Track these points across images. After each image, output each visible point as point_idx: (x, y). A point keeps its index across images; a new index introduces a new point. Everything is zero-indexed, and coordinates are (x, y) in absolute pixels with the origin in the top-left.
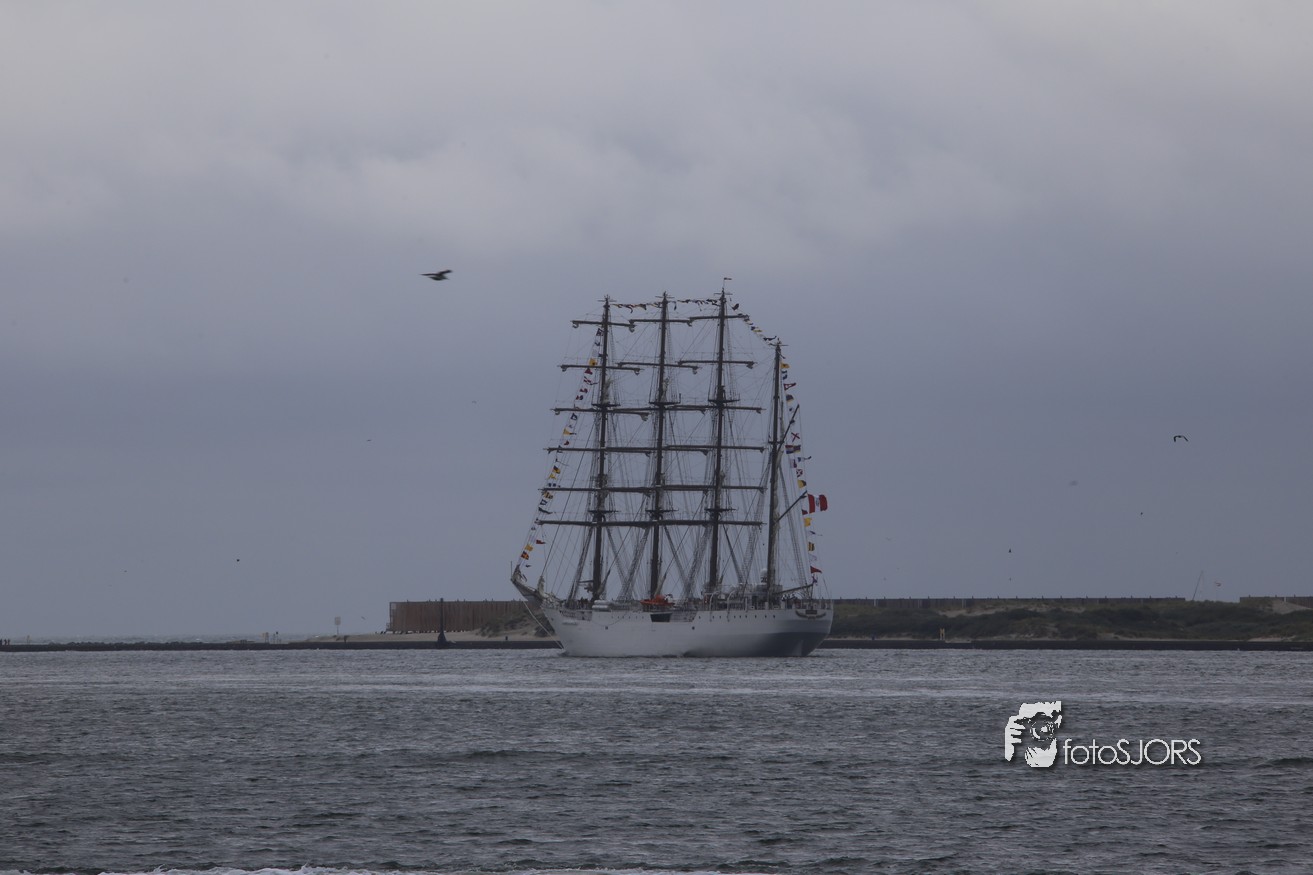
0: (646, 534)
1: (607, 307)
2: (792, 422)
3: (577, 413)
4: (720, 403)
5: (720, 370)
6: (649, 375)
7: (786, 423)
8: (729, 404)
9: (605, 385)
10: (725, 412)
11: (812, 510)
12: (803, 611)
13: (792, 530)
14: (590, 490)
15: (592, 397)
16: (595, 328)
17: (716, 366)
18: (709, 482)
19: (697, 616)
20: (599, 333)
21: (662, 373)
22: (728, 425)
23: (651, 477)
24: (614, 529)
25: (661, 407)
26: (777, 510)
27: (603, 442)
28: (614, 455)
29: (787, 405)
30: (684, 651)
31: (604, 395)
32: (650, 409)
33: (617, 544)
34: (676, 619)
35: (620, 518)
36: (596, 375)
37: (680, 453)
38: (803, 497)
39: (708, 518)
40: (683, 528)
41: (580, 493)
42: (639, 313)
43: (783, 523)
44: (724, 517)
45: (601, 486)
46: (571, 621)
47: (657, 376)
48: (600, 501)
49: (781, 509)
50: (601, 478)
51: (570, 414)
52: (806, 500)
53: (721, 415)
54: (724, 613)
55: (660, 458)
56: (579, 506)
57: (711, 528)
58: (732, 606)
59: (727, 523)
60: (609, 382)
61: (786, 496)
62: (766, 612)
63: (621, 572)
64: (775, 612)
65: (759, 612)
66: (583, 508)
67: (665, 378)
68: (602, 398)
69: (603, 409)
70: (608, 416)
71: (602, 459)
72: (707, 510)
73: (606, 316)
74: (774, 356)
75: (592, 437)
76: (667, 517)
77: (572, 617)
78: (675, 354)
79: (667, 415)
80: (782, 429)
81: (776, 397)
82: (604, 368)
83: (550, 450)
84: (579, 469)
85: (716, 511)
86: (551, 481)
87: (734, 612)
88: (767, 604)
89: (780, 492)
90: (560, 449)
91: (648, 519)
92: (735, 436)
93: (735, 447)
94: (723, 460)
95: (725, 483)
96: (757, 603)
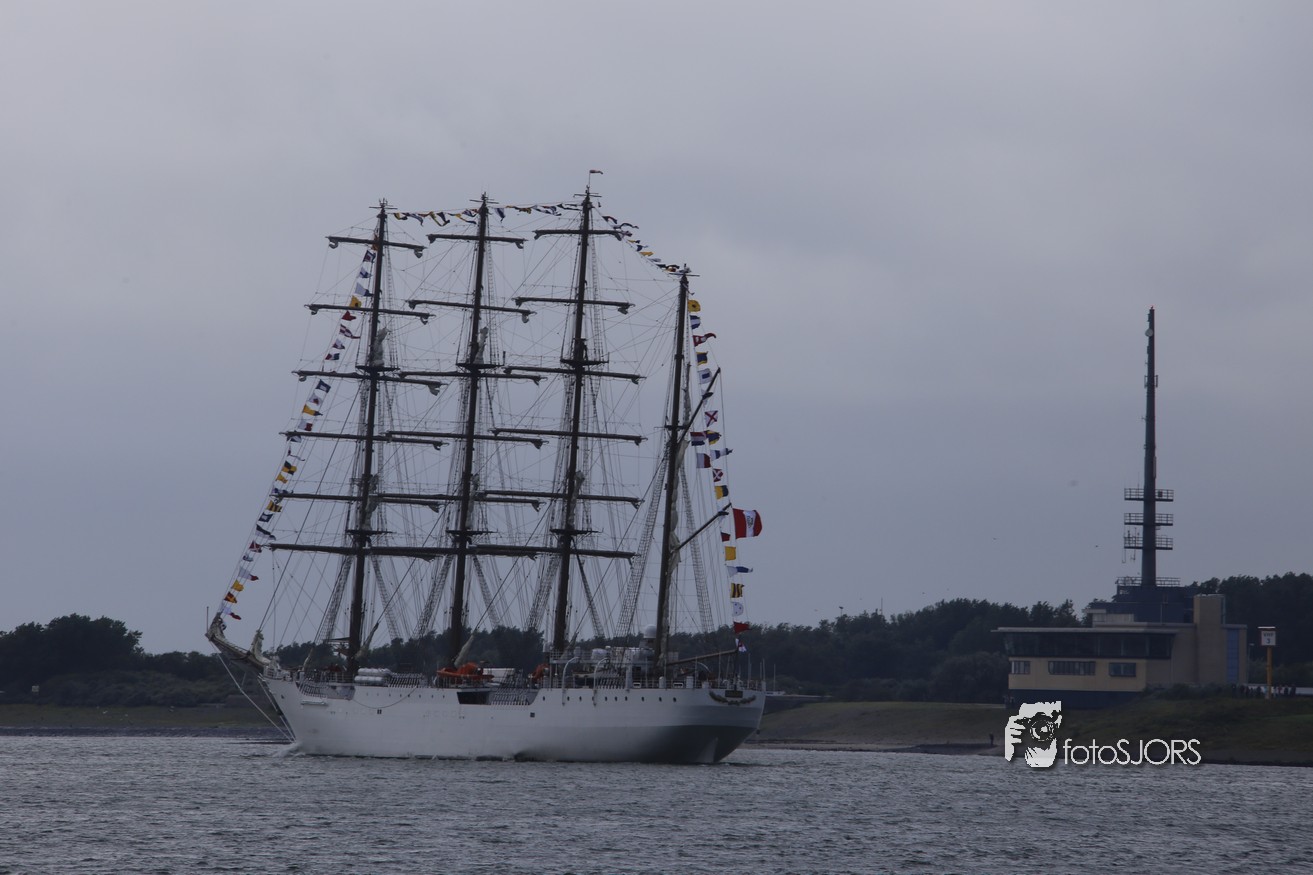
0: (445, 569)
1: (382, 218)
2: (706, 396)
3: (328, 381)
4: (578, 365)
5: (579, 315)
7: (696, 398)
8: (593, 368)
9: (377, 337)
10: (586, 381)
11: (739, 533)
12: (719, 693)
13: (699, 565)
14: (349, 499)
15: (355, 356)
16: (362, 250)
17: (573, 308)
18: (558, 489)
19: (539, 696)
20: (368, 258)
21: (476, 319)
22: (589, 400)
23: (456, 478)
24: (385, 560)
25: (474, 370)
27: (371, 425)
28: (386, 445)
29: (698, 369)
30: (516, 751)
31: (375, 353)
32: (455, 374)
33: (391, 586)
34: (498, 702)
35: (397, 542)
36: (361, 322)
37: (504, 445)
38: (723, 513)
39: (555, 544)
40: (505, 562)
41: (334, 503)
43: (686, 554)
44: (580, 543)
45: (368, 494)
46: (317, 700)
47: (468, 324)
48: (365, 516)
49: (682, 533)
50: (368, 480)
51: (316, 380)
52: (730, 517)
53: (579, 385)
54: (587, 692)
55: (469, 451)
56: (332, 524)
57: (559, 560)
58: (601, 683)
59: (584, 553)
60: (385, 333)
61: (690, 512)
62: (661, 692)
65: (648, 693)
66: (337, 527)
67: (482, 327)
68: (371, 358)
69: (373, 374)
70: (381, 385)
71: (370, 451)
72: (554, 530)
73: (381, 231)
74: (677, 292)
75: (354, 417)
76: (478, 541)
78: (499, 291)
79: (482, 384)
80: (688, 406)
81: (679, 356)
82: (375, 311)
83: (283, 434)
85: (568, 533)
86: (279, 485)
87: (604, 692)
88: (662, 677)
90: (296, 437)
91: (449, 545)
92: (601, 418)
93: (599, 436)
94: (580, 455)
95: (583, 490)
96: (644, 676)
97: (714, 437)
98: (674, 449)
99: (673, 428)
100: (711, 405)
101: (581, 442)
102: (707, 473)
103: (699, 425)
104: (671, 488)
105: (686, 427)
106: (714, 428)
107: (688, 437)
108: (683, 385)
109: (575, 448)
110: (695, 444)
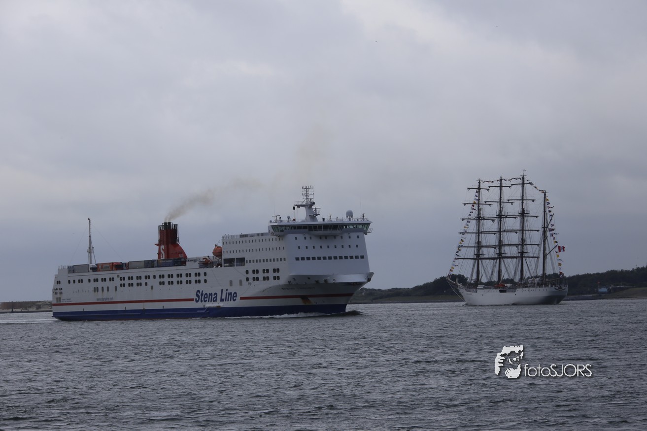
0: (496, 262)
1: (479, 183)
2: (551, 220)
3: (469, 220)
4: (523, 214)
5: (523, 203)
6: (496, 207)
7: (549, 221)
8: (526, 215)
9: (479, 210)
10: (525, 218)
11: (560, 251)
12: (557, 288)
13: (551, 259)
14: (475, 247)
15: (475, 214)
16: (475, 190)
17: (521, 201)
18: (520, 243)
19: (517, 291)
20: (477, 192)
21: (500, 205)
22: (526, 222)
23: (498, 241)
24: (484, 261)
25: (500, 216)
26: (546, 251)
27: (479, 230)
28: (483, 234)
29: (549, 214)
30: (512, 303)
31: (479, 214)
32: (496, 218)
33: (485, 266)
34: (509, 292)
35: (486, 256)
36: (476, 207)
37: (508, 233)
38: (556, 247)
39: (519, 255)
40: (509, 260)
41: (471, 248)
42: (491, 184)
43: (548, 256)
44: (525, 255)
45: (479, 246)
46: (469, 293)
47: (499, 206)
48: (478, 251)
49: (547, 251)
50: (479, 243)
51: (467, 220)
52: (557, 248)
53: (523, 219)
54: (527, 289)
55: (500, 235)
56: (471, 253)
57: (521, 259)
58: (530, 286)
59: (526, 257)
60: (481, 209)
61: (549, 247)
62: (543, 288)
63: (486, 276)
64: (546, 288)
65: (540, 288)
66: (472, 253)
67: (502, 206)
68: (478, 215)
69: (479, 218)
70: (481, 221)
71: (479, 236)
72: (519, 252)
73: (479, 186)
74: (544, 197)
75: (475, 228)
76: (503, 255)
77: (470, 292)
78: (505, 198)
79: (502, 219)
80: (547, 223)
81: (545, 211)
82: (479, 204)
83: (460, 233)
84: (471, 240)
85: (522, 253)
86: (460, 244)
87: (531, 289)
88: (543, 285)
89: (547, 246)
90: (463, 233)
91: (497, 256)
92: (529, 226)
93: (528, 230)
94: (524, 235)
95: (525, 243)
96: (540, 285)
97: (553, 230)
98: (544, 232)
99: (544, 228)
100: (552, 222)
101: (524, 232)
102: (552, 237)
103: (550, 227)
104: (544, 241)
105: (547, 227)
106: (553, 228)
107: (548, 230)
108: (546, 218)
109: (523, 233)
110: (549, 231)
